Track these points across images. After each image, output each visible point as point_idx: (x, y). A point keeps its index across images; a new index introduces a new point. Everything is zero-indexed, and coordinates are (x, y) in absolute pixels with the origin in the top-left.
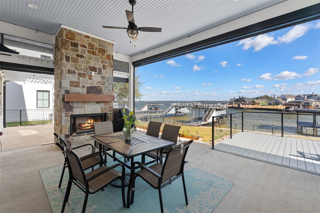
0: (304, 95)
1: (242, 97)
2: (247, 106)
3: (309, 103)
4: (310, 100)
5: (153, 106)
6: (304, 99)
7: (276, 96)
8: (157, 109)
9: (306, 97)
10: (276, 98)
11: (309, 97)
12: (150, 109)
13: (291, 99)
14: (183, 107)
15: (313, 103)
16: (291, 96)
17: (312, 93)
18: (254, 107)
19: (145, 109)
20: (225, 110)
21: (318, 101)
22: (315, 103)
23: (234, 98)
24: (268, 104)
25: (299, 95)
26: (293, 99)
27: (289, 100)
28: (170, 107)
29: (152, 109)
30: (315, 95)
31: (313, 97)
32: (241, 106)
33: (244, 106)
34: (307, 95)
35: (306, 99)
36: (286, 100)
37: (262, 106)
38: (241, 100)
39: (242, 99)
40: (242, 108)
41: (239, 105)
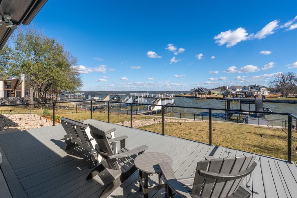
0: (249, 86)
1: (201, 88)
2: (202, 96)
3: (252, 93)
4: (254, 90)
5: (116, 96)
6: (248, 89)
7: (228, 87)
8: (120, 99)
9: (250, 87)
10: (227, 88)
11: (253, 87)
12: (112, 99)
13: (239, 89)
14: (140, 97)
15: (255, 92)
16: (239, 87)
17: (254, 85)
18: (209, 96)
19: (107, 99)
20: (173, 99)
21: (259, 91)
22: (257, 92)
23: (194, 89)
24: (221, 94)
25: (245, 86)
26: (241, 90)
27: (238, 90)
28: (128, 97)
29: (114, 99)
30: (257, 86)
31: (255, 87)
32: (198, 96)
33: (200, 96)
34: (251, 86)
35: (250, 89)
36: (235, 90)
37: (216, 95)
38: (199, 90)
39: (201, 89)
40: (198, 97)
41: (196, 95)
